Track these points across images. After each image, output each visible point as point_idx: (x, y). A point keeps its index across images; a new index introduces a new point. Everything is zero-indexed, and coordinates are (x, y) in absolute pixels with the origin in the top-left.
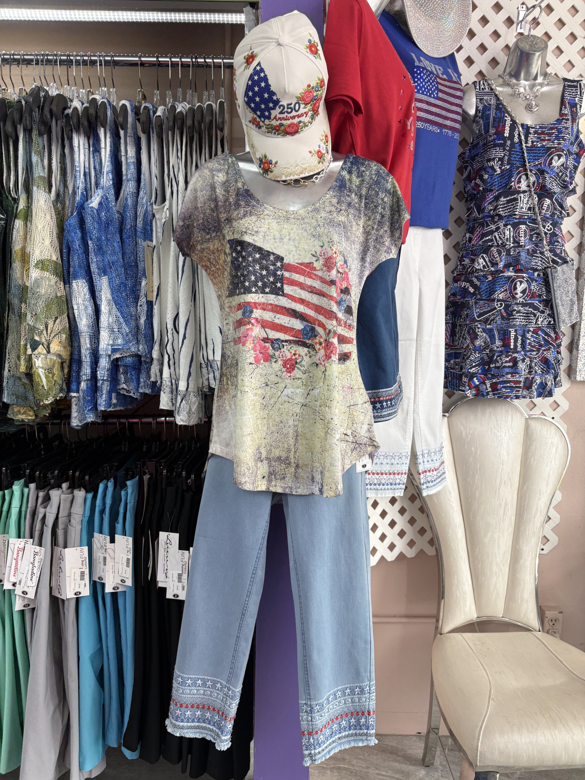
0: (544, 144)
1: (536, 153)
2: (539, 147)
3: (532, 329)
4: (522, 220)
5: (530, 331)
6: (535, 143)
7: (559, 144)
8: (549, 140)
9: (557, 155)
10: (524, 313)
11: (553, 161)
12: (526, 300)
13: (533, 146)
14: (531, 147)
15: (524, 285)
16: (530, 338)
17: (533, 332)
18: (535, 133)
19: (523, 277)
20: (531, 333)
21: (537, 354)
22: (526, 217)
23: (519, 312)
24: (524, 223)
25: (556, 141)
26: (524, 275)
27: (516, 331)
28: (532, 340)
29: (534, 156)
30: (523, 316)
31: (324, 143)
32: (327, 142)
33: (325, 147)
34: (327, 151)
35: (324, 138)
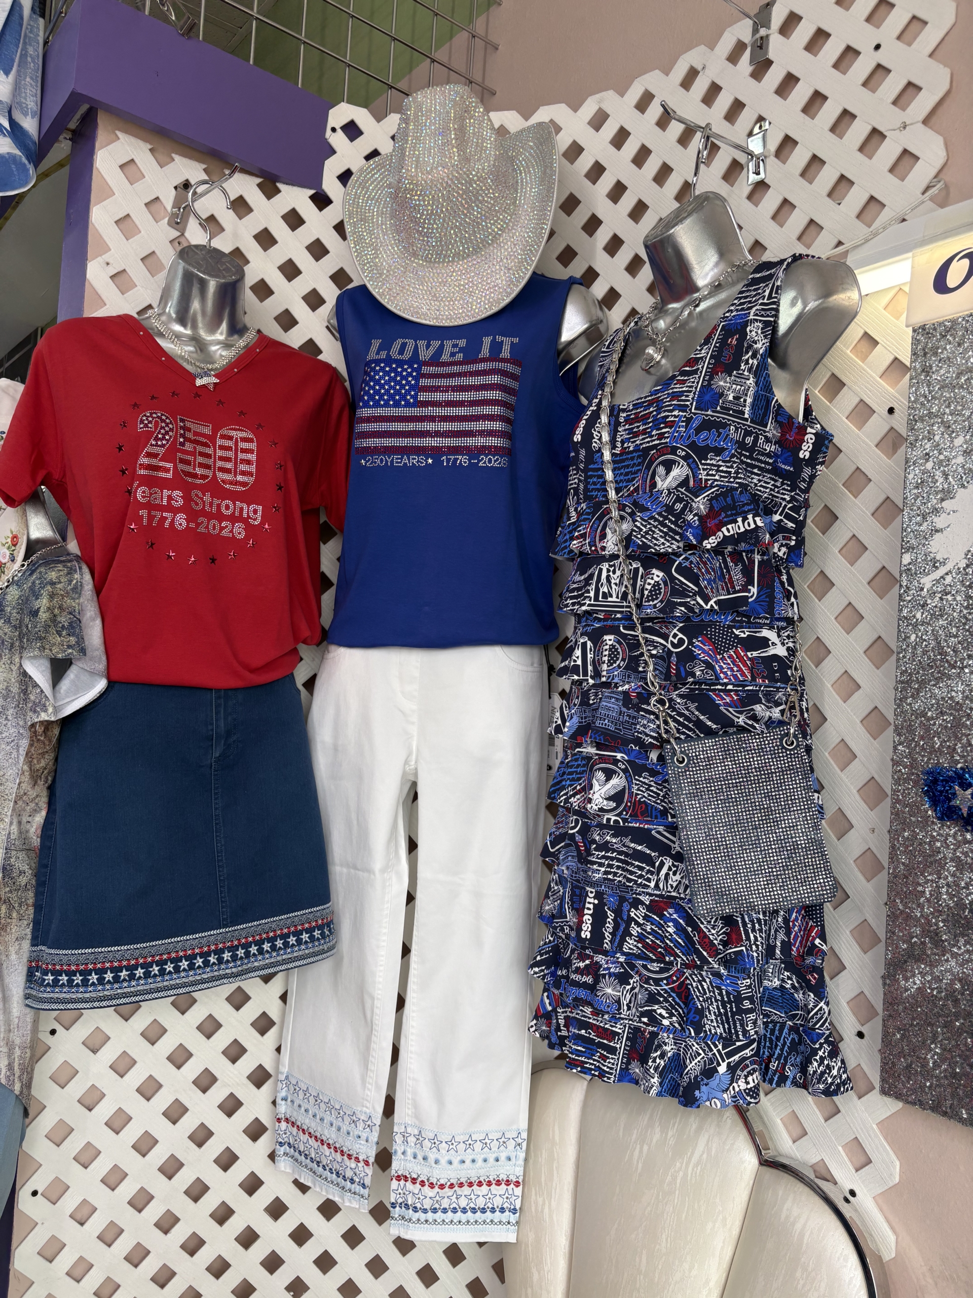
0: (638, 442)
2: (632, 452)
3: (646, 900)
4: (609, 623)
5: (642, 903)
6: (626, 445)
7: (661, 436)
8: (644, 432)
9: (663, 463)
10: (620, 853)
11: (657, 478)
12: (625, 820)
13: (624, 451)
14: (621, 454)
15: (617, 782)
16: (641, 921)
17: (649, 908)
18: (628, 420)
19: (615, 762)
20: (642, 910)
22: (619, 616)
26: (619, 756)
27: (599, 895)
28: (648, 928)
29: (627, 474)
30: (619, 860)
31: (9, 548)
32: (15, 545)
33: (8, 553)
34: (13, 560)
35: (9, 540)
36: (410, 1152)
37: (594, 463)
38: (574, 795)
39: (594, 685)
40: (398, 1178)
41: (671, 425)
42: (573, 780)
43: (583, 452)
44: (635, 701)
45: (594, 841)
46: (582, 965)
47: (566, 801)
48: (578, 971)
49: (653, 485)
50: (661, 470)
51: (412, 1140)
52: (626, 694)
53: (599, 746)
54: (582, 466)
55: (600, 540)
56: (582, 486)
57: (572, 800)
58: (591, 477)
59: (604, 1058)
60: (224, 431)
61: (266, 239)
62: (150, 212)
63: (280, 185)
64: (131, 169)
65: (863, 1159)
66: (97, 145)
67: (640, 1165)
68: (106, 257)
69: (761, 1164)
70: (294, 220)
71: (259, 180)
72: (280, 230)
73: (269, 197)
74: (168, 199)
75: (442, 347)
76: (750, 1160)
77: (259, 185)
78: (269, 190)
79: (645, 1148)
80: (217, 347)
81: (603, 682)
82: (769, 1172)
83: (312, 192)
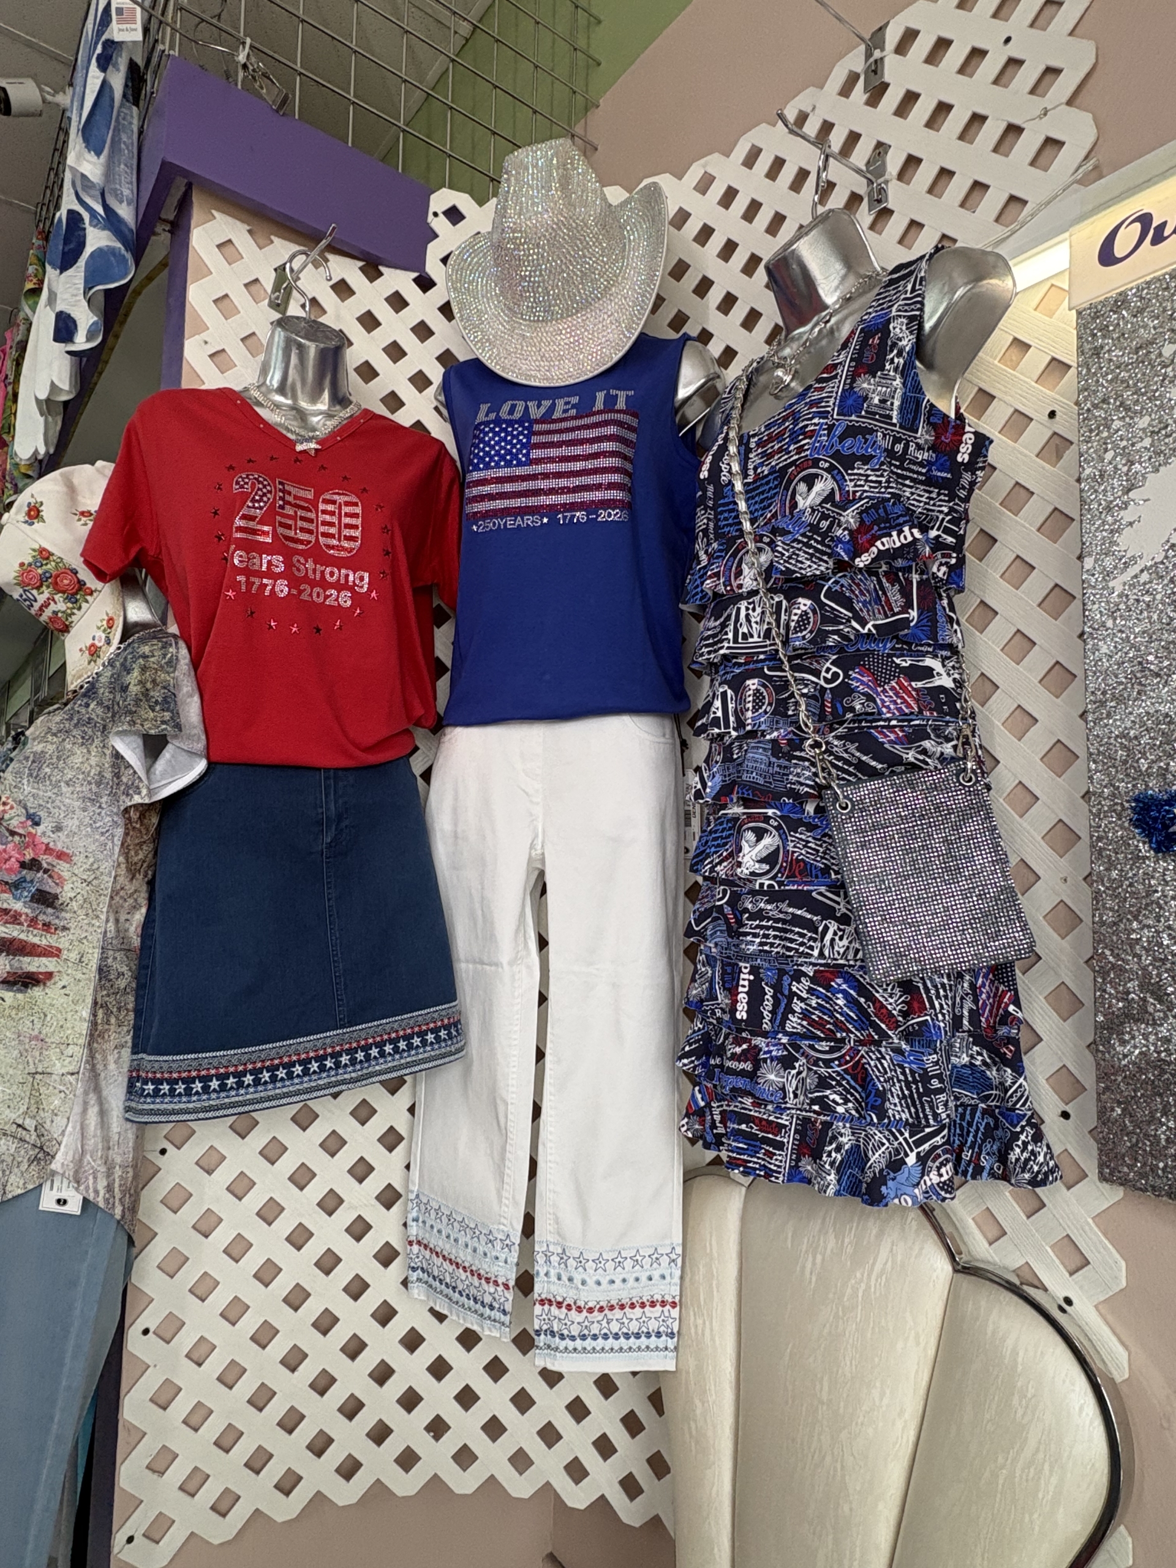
0: (773, 464)
1: (762, 493)
2: (766, 476)
3: (810, 971)
4: (751, 666)
5: (805, 975)
6: (759, 470)
7: (800, 450)
8: (780, 450)
9: (803, 479)
10: (777, 921)
11: (798, 498)
12: (780, 884)
13: (758, 477)
14: (755, 482)
15: (770, 842)
16: (804, 995)
17: (813, 980)
18: (759, 444)
19: (767, 819)
20: (806, 983)
21: (832, 1050)
22: (762, 657)
23: (759, 915)
24: (758, 673)
25: (792, 448)
26: (770, 812)
27: (754, 970)
28: (814, 1003)
29: (762, 501)
30: (775, 929)
31: (104, 631)
32: (110, 628)
33: (103, 636)
34: (108, 642)
35: (105, 623)
36: (553, 1273)
37: (724, 498)
38: (720, 863)
39: (737, 738)
40: (542, 1302)
41: (811, 435)
42: (718, 846)
43: (711, 488)
44: (786, 749)
45: (746, 910)
46: (738, 1050)
47: (712, 870)
48: (734, 1058)
49: (794, 505)
50: (802, 487)
51: (555, 1259)
52: (774, 742)
53: (746, 803)
54: (711, 503)
55: (736, 578)
56: (711, 525)
57: (718, 868)
58: (722, 512)
59: (771, 1155)
60: (327, 496)
61: (369, 321)
62: (249, 292)
63: (382, 268)
64: (228, 249)
65: (1078, 1261)
66: (193, 223)
67: (814, 1279)
68: (204, 336)
69: (955, 1271)
70: (398, 302)
71: (361, 264)
72: (383, 312)
73: (372, 279)
74: (268, 281)
75: (553, 405)
76: (942, 1267)
77: (361, 269)
78: (372, 271)
79: (819, 1258)
80: (320, 417)
81: (749, 732)
82: (966, 1281)
83: (415, 275)
